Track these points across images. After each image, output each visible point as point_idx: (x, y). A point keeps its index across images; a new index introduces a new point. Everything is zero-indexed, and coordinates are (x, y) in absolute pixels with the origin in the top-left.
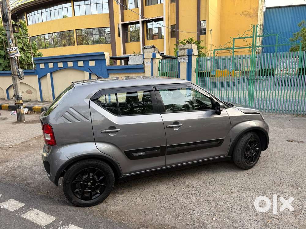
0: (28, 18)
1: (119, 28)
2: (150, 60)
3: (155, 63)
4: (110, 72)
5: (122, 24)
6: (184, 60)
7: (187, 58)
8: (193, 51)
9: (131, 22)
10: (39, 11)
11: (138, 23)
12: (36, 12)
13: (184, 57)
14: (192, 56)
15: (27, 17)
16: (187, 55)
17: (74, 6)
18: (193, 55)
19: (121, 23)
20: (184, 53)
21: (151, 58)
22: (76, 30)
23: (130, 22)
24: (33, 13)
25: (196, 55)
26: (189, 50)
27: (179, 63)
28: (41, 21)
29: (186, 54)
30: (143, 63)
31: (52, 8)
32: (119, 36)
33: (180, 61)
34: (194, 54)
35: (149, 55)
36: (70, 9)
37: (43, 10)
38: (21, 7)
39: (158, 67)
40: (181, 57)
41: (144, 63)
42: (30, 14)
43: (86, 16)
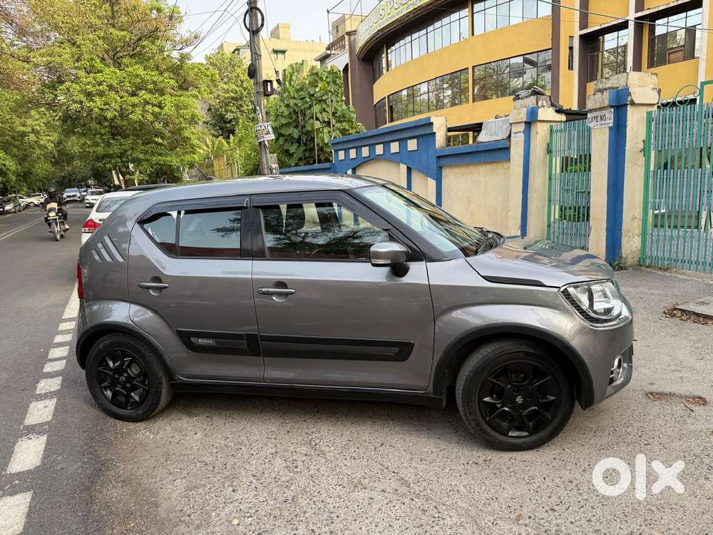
0: (389, 55)
1: (571, 48)
2: (522, 127)
3: (537, 133)
4: (443, 162)
5: (582, 37)
6: (603, 122)
7: (610, 115)
8: (629, 94)
9: (606, 25)
10: (408, 39)
11: (624, 26)
12: (402, 42)
13: (604, 112)
14: (629, 108)
15: (387, 54)
16: (612, 107)
17: (473, 14)
18: (633, 103)
19: (577, 33)
20: (603, 100)
21: (525, 122)
22: (473, 67)
23: (603, 26)
24: (397, 45)
25: (653, 105)
26: (618, 91)
27: (589, 130)
28: (409, 59)
29: (606, 103)
30: (508, 135)
31: (430, 28)
32: (571, 67)
33: (591, 125)
34: (636, 102)
35: (520, 113)
36: (466, 23)
37: (415, 35)
38: (377, 36)
39: (548, 144)
40: (595, 114)
41: (510, 136)
42: (393, 48)
43: (498, 32)
